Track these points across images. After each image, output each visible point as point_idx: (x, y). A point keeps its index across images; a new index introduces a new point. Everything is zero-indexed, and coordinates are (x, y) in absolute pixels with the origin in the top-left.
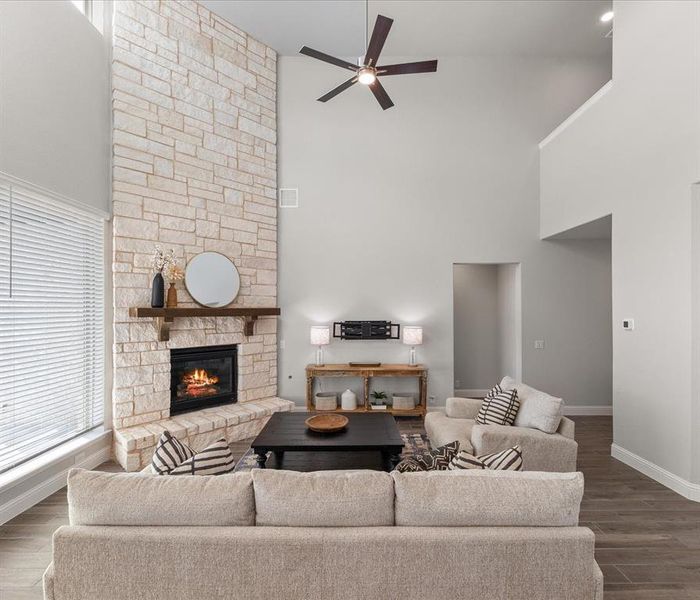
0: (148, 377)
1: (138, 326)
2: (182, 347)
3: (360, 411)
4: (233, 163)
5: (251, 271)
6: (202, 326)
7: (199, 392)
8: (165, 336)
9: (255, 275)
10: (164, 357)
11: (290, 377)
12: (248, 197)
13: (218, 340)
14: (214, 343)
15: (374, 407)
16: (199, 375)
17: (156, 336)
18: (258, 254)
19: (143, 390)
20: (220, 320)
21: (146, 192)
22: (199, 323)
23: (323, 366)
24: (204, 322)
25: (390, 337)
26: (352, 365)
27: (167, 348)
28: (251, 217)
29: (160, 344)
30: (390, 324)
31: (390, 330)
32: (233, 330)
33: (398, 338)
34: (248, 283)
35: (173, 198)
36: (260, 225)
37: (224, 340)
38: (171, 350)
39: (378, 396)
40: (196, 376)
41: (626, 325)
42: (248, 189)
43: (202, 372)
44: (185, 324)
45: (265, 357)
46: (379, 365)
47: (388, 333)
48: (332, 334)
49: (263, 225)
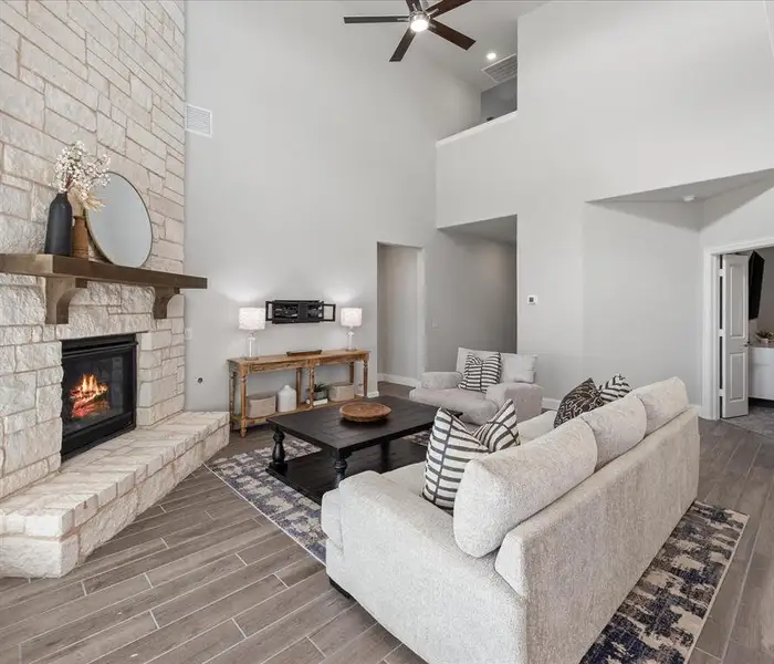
1: (12, 294)
2: (79, 337)
3: (304, 409)
6: (105, 300)
9: (164, 225)
10: (54, 355)
11: (201, 380)
13: (124, 325)
14: (119, 330)
15: (315, 403)
16: (88, 383)
17: (41, 314)
19: (19, 422)
20: (126, 290)
22: (101, 294)
23: (257, 359)
24: (108, 292)
25: (322, 319)
26: (289, 354)
27: (56, 340)
28: (160, 133)
29: (46, 330)
30: (323, 305)
31: (322, 311)
33: (334, 320)
34: (157, 236)
37: (131, 325)
38: (65, 342)
39: (318, 389)
41: (531, 300)
43: (91, 378)
45: (174, 352)
46: (319, 352)
47: (320, 315)
48: (264, 318)
49: (172, 151)
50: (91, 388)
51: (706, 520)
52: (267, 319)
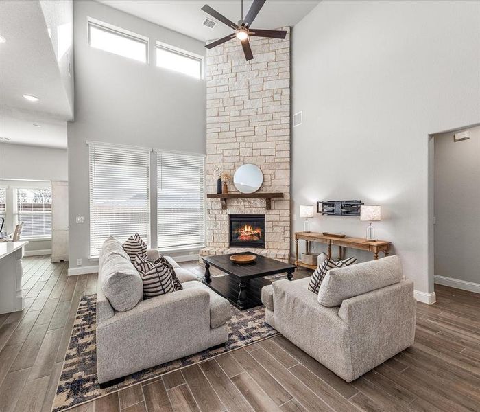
0: (219, 226)
1: (214, 202)
4: (260, 111)
5: (271, 172)
6: (242, 203)
7: (247, 238)
8: (225, 207)
12: (269, 128)
13: (251, 211)
14: (249, 213)
17: (221, 207)
18: (277, 160)
19: (217, 232)
20: (252, 200)
21: (218, 141)
22: (241, 202)
24: (244, 201)
26: (325, 234)
28: (271, 139)
29: (223, 211)
32: (260, 206)
34: (269, 179)
35: (229, 140)
36: (278, 143)
37: (254, 212)
38: (229, 215)
40: (246, 230)
42: (269, 123)
43: (249, 227)
44: (234, 202)
45: (281, 224)
46: (343, 237)
47: (358, 211)
48: (316, 211)
49: (280, 142)
50: (249, 230)
51: (86, 376)
52: (318, 212)
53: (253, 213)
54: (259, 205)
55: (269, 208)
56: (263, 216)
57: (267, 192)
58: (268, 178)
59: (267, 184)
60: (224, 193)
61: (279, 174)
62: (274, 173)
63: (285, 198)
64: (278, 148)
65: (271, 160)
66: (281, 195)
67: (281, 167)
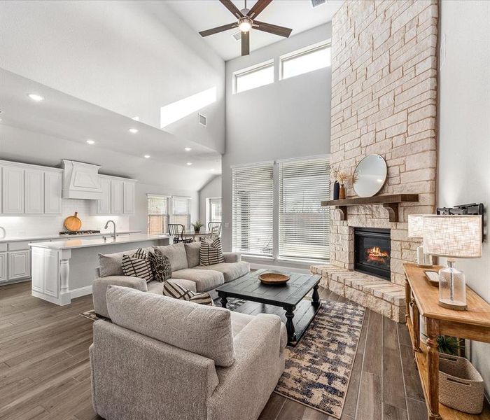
0: (340, 241)
4: (386, 71)
5: (399, 161)
6: (364, 212)
7: (375, 259)
8: (345, 218)
9: (404, 163)
13: (373, 223)
16: (376, 250)
18: (409, 140)
20: (374, 207)
24: (364, 209)
27: (347, 225)
28: (401, 107)
32: (384, 216)
34: (397, 172)
35: (350, 129)
36: (410, 110)
37: (378, 224)
42: (398, 83)
44: (355, 210)
49: (414, 108)
53: (376, 226)
54: (382, 215)
55: (395, 218)
56: (387, 232)
57: (395, 193)
58: (394, 171)
59: (393, 181)
60: (342, 199)
61: (412, 163)
62: (404, 161)
63: (421, 202)
64: (411, 119)
65: (399, 141)
66: (415, 198)
67: (415, 150)
